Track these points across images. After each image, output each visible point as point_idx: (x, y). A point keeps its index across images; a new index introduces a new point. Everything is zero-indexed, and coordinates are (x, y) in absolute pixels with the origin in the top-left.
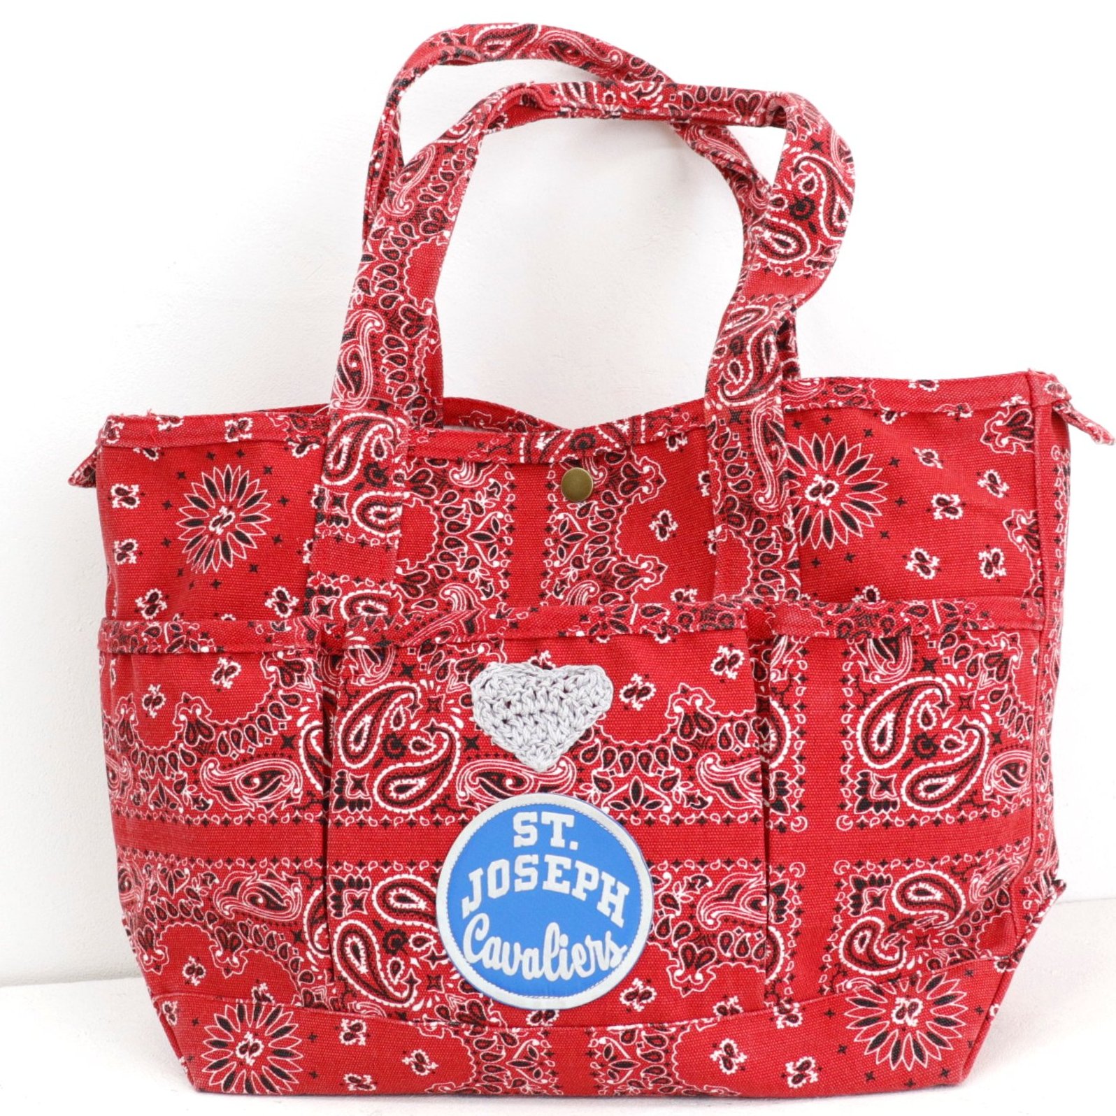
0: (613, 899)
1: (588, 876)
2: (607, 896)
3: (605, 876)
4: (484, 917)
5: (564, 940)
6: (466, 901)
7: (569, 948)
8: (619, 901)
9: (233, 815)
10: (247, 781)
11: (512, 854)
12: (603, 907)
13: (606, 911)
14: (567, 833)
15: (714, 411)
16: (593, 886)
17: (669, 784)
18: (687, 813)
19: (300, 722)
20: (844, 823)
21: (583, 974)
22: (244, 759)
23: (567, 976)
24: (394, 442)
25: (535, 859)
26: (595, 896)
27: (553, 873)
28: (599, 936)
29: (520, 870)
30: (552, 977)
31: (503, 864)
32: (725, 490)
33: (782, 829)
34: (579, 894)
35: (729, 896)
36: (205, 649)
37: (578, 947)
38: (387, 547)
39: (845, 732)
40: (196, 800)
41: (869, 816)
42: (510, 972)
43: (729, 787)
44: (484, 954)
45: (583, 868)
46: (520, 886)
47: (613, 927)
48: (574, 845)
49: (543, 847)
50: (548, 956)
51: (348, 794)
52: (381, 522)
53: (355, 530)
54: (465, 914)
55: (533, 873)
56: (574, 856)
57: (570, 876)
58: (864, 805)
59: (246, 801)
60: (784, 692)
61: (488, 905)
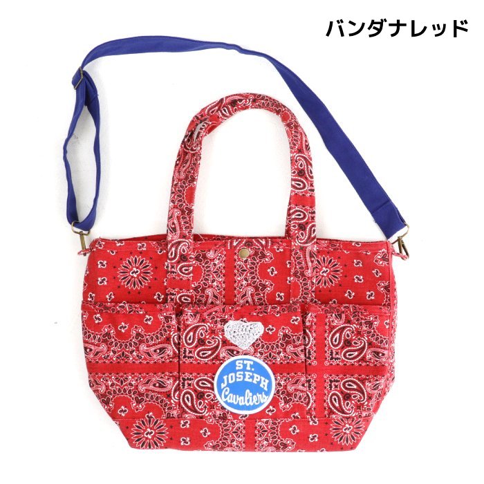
0: (264, 383)
1: (257, 377)
2: (262, 382)
3: (262, 377)
4: (228, 389)
5: (251, 394)
6: (222, 384)
7: (252, 397)
8: (266, 384)
9: (150, 360)
10: (155, 351)
11: (235, 372)
12: (261, 385)
13: (262, 387)
14: (251, 366)
15: (295, 245)
16: (258, 380)
17: (279, 353)
18: (284, 361)
19: (171, 334)
20: (327, 363)
21: (257, 404)
22: (154, 345)
23: (252, 404)
24: (188, 248)
25: (242, 373)
26: (259, 383)
27: (247, 376)
28: (261, 393)
29: (238, 376)
30: (247, 405)
31: (233, 374)
32: (296, 268)
33: (310, 364)
34: (255, 382)
35: (296, 383)
36: (141, 313)
37: (255, 396)
38: (189, 280)
39: (326, 339)
40: (138, 356)
41: (333, 362)
42: (235, 403)
43: (295, 353)
44: (228, 398)
45: (256, 375)
46: (238, 380)
47: (264, 391)
48: (253, 369)
49: (244, 369)
50: (246, 399)
51: (187, 355)
52: (186, 272)
53: (179, 275)
54: (222, 387)
55: (242, 377)
56: (253, 372)
57: (252, 377)
58: (332, 359)
59: (155, 357)
60: (310, 328)
61: (229, 385)
